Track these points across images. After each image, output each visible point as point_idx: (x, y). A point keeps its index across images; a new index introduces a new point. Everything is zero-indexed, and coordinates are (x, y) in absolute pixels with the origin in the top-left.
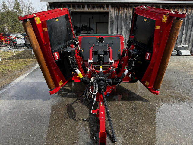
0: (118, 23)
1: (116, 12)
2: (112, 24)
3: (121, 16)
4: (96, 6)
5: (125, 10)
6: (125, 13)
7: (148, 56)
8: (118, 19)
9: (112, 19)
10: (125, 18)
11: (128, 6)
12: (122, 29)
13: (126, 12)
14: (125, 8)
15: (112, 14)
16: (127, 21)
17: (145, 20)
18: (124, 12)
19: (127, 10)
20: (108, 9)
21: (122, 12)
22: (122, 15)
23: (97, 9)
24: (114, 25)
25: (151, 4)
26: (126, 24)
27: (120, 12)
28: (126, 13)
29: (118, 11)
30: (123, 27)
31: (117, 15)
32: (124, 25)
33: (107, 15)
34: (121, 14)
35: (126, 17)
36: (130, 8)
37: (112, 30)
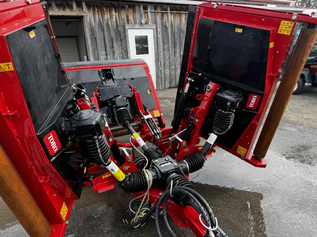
0: (104, 36)
1: (97, 16)
2: (94, 39)
3: (108, 24)
4: (53, 4)
5: (114, 13)
6: (114, 19)
7: (253, 100)
8: (103, 30)
9: (92, 30)
10: (115, 27)
11: (116, 5)
12: (113, 48)
13: (116, 16)
14: (113, 9)
15: (90, 20)
16: (120, 34)
17: (240, 31)
18: (111, 17)
19: (117, 13)
20: (81, 10)
21: (109, 18)
22: (110, 23)
23: (57, 10)
24: (98, 41)
25: (153, 5)
26: (120, 39)
27: (106, 17)
28: (116, 19)
29: (100, 15)
30: (115, 45)
31: (100, 23)
32: (117, 41)
33: (80, 21)
34: (108, 20)
35: (117, 26)
36: (122, 9)
37: (96, 51)
